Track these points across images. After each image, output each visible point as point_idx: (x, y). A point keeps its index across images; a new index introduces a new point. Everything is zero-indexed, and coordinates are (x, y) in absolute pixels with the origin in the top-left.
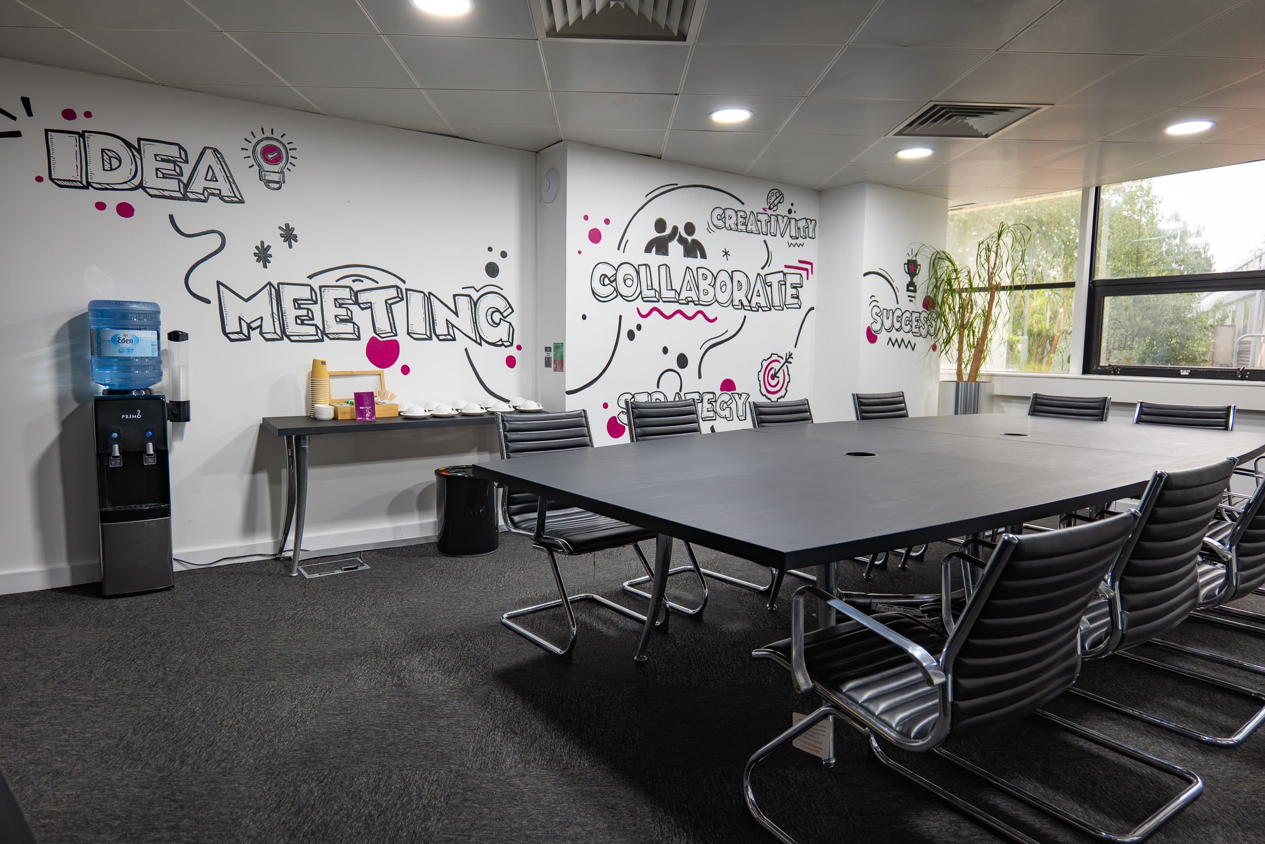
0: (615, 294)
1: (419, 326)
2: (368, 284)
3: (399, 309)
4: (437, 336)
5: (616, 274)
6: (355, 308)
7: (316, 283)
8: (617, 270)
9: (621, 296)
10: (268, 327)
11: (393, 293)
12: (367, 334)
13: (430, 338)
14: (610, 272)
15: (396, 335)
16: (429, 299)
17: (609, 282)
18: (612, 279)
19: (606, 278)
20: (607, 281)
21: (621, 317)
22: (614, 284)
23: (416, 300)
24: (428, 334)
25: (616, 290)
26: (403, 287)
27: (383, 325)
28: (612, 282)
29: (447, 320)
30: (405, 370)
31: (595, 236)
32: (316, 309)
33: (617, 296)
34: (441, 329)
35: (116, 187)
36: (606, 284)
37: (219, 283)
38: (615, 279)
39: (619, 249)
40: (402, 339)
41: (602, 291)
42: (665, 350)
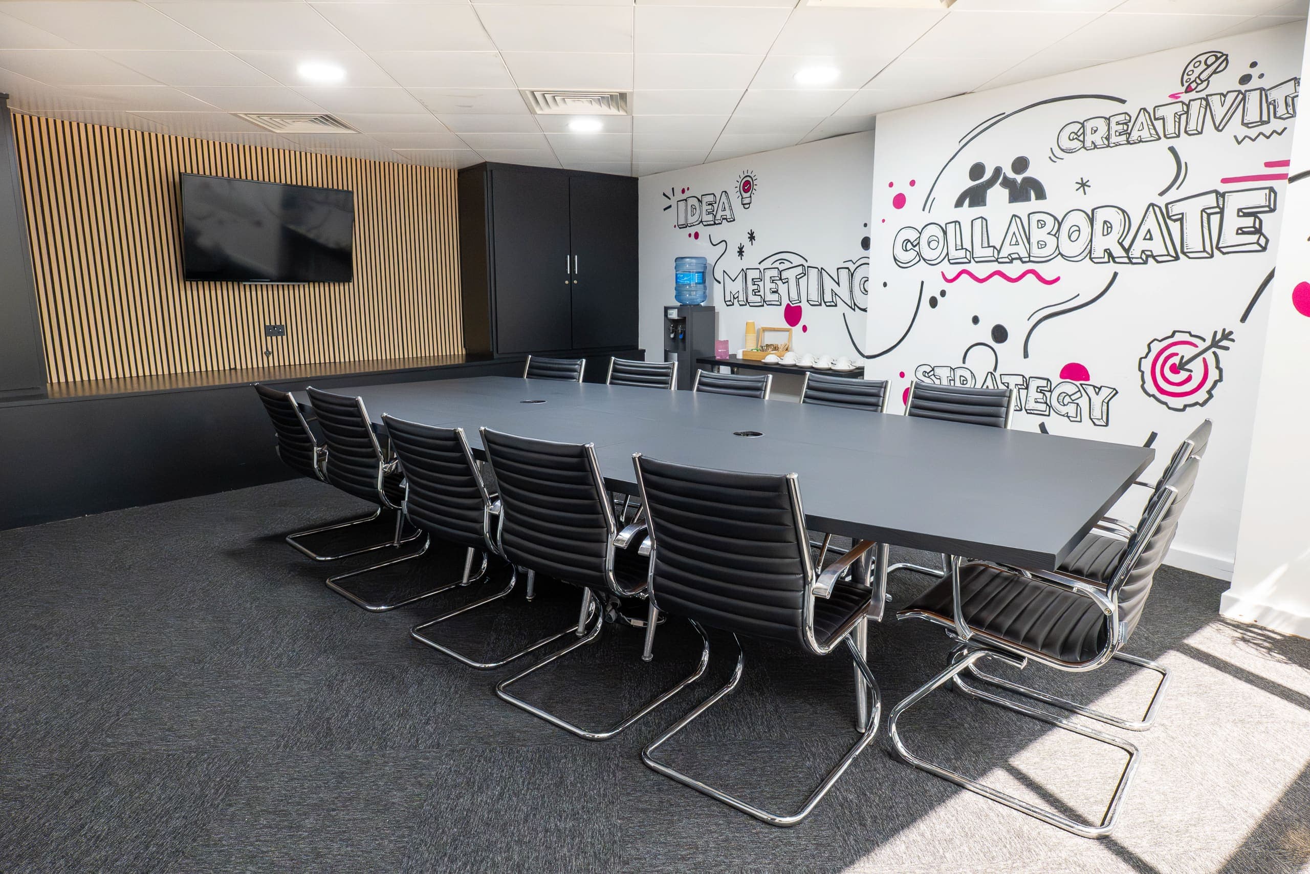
0: (917, 258)
1: (814, 296)
2: (787, 265)
3: (803, 281)
4: (825, 303)
5: (919, 237)
6: (779, 283)
7: (762, 267)
8: (920, 234)
9: (924, 260)
10: (741, 298)
11: (800, 269)
12: (785, 302)
13: (820, 305)
14: (913, 236)
15: (800, 302)
16: (821, 272)
17: (912, 247)
18: (915, 244)
19: (909, 243)
20: (909, 246)
21: (922, 283)
22: (917, 248)
23: (813, 273)
24: (820, 301)
25: (919, 254)
26: (806, 265)
27: (794, 295)
28: (915, 246)
29: (832, 290)
30: (805, 329)
31: (899, 201)
32: (761, 284)
33: (920, 260)
34: (828, 297)
35: (694, 224)
36: (908, 249)
37: (724, 271)
38: (919, 243)
39: (923, 210)
40: (804, 305)
41: (903, 256)
42: (976, 320)
